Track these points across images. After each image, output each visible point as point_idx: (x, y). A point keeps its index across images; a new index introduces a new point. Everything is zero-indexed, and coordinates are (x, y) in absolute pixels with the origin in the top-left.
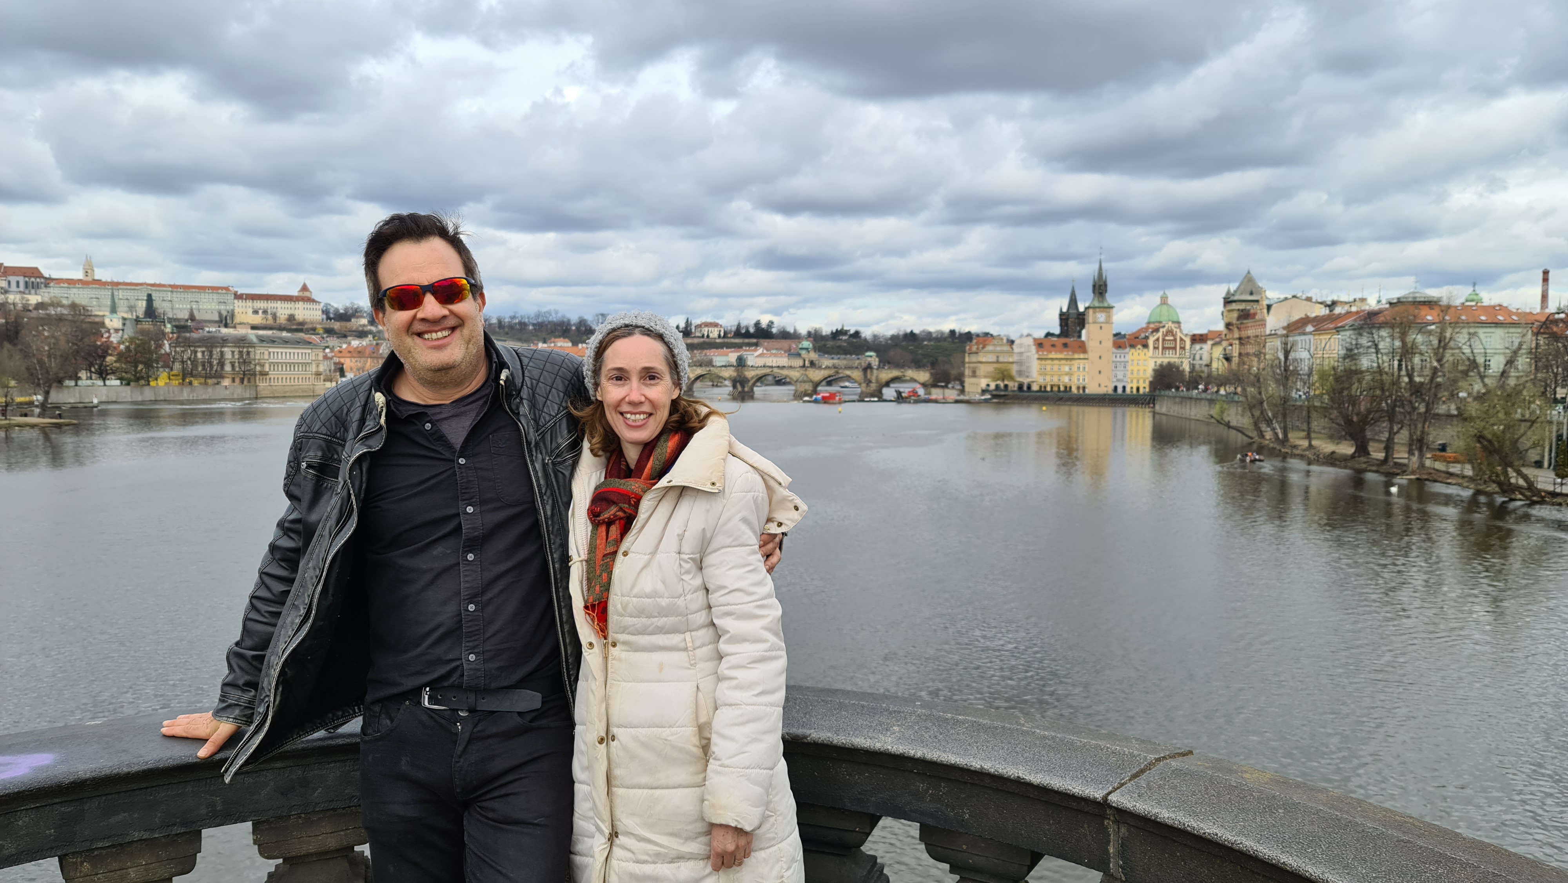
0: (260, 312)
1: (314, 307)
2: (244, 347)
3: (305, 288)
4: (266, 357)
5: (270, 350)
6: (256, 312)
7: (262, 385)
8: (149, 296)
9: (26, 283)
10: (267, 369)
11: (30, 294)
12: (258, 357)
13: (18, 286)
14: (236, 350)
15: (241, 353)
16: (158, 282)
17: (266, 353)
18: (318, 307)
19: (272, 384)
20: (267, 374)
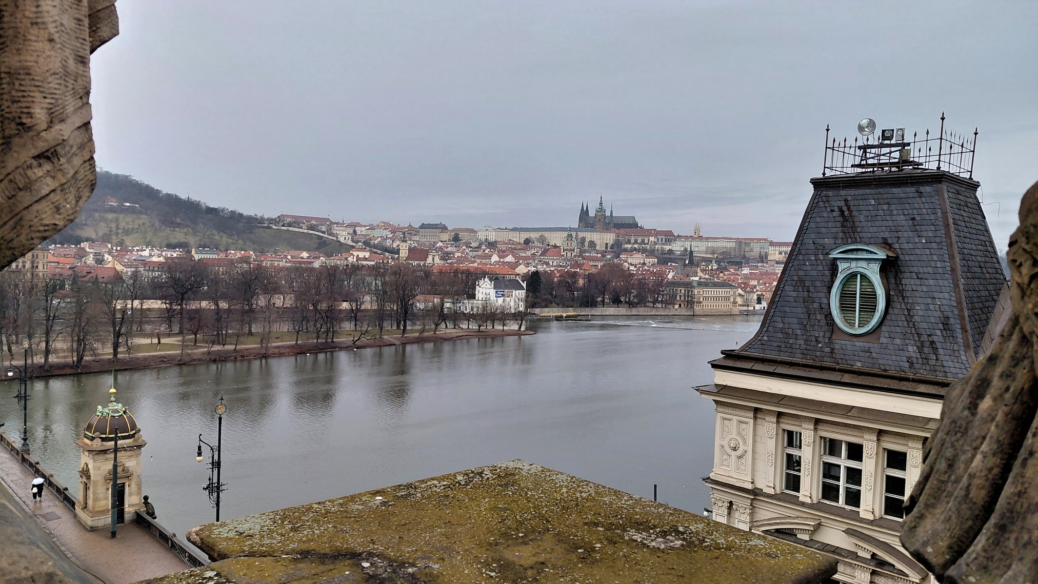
4: (701, 294)
7: (698, 309)
9: (666, 239)
10: (701, 300)
11: (667, 244)
12: (696, 293)
13: (662, 241)
14: (687, 289)
15: (688, 291)
17: (701, 291)
19: (704, 307)
20: (701, 302)
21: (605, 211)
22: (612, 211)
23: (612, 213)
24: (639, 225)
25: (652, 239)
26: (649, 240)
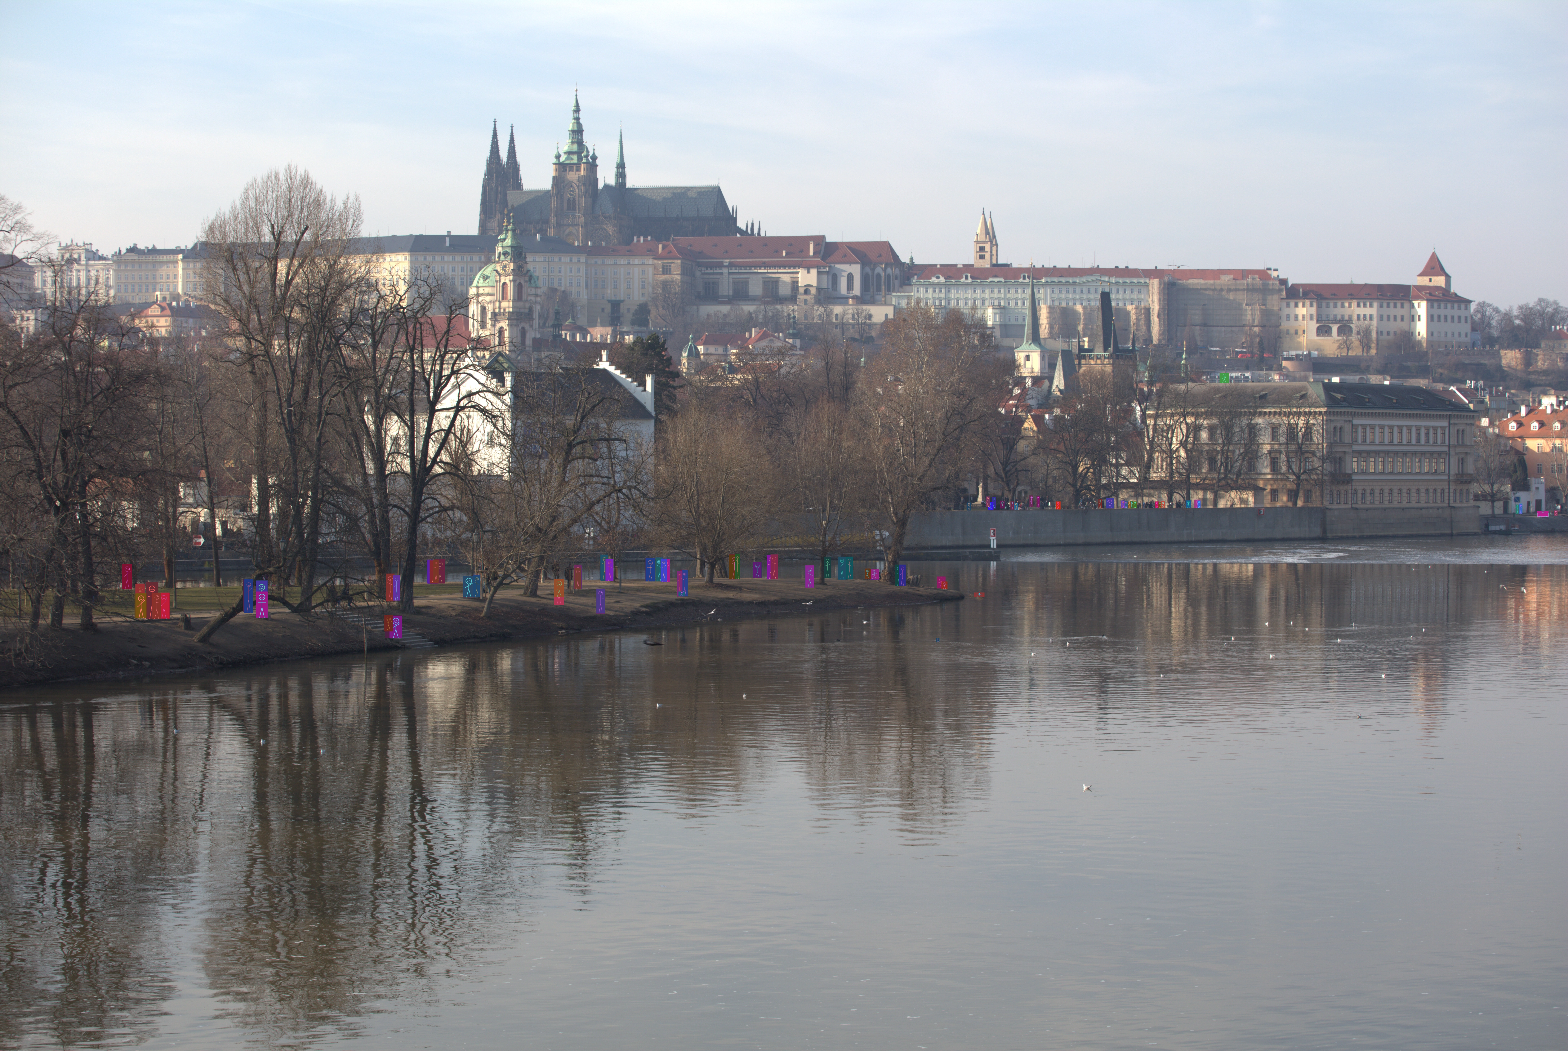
0: (1335, 328)
1: (1456, 313)
2: (1299, 414)
3: (1434, 267)
4: (1347, 439)
5: (1356, 421)
6: (1323, 330)
8: (1105, 297)
9: (865, 279)
10: (1347, 467)
11: (873, 302)
12: (1328, 439)
13: (850, 287)
14: (1282, 423)
15: (1292, 428)
16: (1122, 266)
17: (1348, 428)
18: (1463, 313)
19: (1359, 505)
21: (592, 166)
22: (621, 166)
23: (621, 174)
24: (741, 224)
25: (807, 278)
26: (795, 283)
